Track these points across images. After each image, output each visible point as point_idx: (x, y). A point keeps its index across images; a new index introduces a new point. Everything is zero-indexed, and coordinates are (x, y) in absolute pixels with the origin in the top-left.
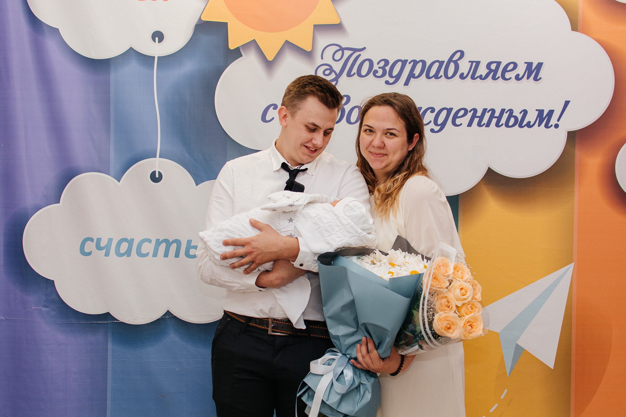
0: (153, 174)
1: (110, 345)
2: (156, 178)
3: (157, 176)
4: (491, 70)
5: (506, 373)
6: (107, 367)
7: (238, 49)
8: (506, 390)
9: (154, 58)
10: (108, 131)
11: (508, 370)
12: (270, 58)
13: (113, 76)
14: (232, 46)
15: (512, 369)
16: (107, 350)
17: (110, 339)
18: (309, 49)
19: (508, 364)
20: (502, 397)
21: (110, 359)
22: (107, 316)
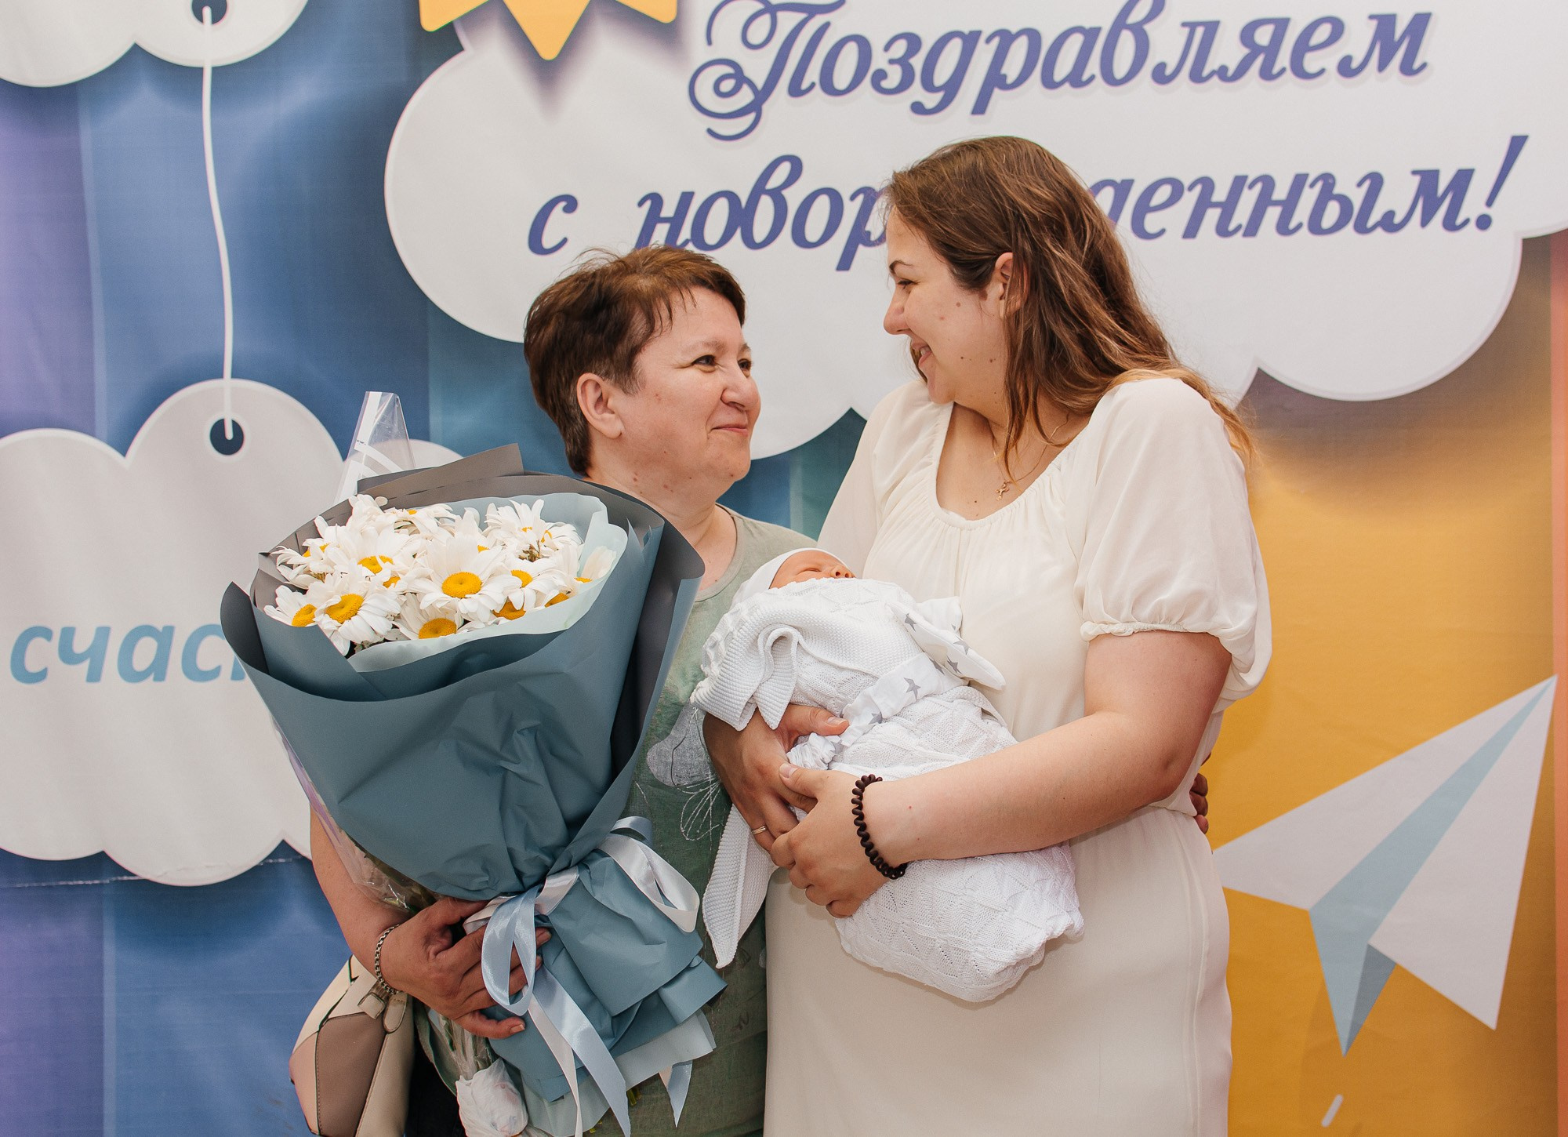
0: (218, 429)
1: (110, 953)
2: (227, 441)
3: (229, 435)
4: (1255, 50)
5: (1336, 1041)
6: (101, 1019)
7: (450, 29)
8: (1338, 1100)
9: (199, 71)
10: (85, 303)
11: (1343, 1033)
12: (549, 50)
13: (88, 135)
14: (431, 22)
15: (1356, 1028)
16: (99, 966)
17: (109, 932)
18: (666, 15)
19: (1343, 1015)
20: (1326, 1122)
21: (110, 994)
22: (100, 862)
